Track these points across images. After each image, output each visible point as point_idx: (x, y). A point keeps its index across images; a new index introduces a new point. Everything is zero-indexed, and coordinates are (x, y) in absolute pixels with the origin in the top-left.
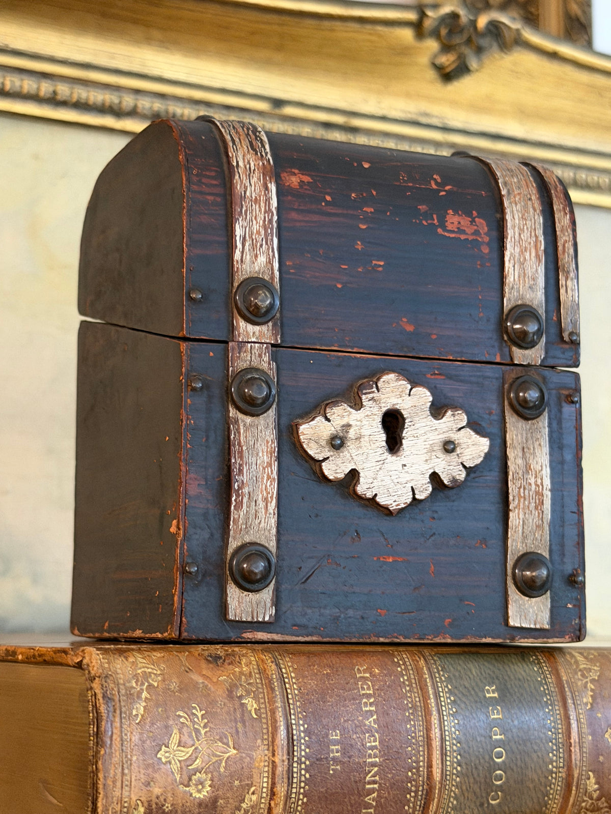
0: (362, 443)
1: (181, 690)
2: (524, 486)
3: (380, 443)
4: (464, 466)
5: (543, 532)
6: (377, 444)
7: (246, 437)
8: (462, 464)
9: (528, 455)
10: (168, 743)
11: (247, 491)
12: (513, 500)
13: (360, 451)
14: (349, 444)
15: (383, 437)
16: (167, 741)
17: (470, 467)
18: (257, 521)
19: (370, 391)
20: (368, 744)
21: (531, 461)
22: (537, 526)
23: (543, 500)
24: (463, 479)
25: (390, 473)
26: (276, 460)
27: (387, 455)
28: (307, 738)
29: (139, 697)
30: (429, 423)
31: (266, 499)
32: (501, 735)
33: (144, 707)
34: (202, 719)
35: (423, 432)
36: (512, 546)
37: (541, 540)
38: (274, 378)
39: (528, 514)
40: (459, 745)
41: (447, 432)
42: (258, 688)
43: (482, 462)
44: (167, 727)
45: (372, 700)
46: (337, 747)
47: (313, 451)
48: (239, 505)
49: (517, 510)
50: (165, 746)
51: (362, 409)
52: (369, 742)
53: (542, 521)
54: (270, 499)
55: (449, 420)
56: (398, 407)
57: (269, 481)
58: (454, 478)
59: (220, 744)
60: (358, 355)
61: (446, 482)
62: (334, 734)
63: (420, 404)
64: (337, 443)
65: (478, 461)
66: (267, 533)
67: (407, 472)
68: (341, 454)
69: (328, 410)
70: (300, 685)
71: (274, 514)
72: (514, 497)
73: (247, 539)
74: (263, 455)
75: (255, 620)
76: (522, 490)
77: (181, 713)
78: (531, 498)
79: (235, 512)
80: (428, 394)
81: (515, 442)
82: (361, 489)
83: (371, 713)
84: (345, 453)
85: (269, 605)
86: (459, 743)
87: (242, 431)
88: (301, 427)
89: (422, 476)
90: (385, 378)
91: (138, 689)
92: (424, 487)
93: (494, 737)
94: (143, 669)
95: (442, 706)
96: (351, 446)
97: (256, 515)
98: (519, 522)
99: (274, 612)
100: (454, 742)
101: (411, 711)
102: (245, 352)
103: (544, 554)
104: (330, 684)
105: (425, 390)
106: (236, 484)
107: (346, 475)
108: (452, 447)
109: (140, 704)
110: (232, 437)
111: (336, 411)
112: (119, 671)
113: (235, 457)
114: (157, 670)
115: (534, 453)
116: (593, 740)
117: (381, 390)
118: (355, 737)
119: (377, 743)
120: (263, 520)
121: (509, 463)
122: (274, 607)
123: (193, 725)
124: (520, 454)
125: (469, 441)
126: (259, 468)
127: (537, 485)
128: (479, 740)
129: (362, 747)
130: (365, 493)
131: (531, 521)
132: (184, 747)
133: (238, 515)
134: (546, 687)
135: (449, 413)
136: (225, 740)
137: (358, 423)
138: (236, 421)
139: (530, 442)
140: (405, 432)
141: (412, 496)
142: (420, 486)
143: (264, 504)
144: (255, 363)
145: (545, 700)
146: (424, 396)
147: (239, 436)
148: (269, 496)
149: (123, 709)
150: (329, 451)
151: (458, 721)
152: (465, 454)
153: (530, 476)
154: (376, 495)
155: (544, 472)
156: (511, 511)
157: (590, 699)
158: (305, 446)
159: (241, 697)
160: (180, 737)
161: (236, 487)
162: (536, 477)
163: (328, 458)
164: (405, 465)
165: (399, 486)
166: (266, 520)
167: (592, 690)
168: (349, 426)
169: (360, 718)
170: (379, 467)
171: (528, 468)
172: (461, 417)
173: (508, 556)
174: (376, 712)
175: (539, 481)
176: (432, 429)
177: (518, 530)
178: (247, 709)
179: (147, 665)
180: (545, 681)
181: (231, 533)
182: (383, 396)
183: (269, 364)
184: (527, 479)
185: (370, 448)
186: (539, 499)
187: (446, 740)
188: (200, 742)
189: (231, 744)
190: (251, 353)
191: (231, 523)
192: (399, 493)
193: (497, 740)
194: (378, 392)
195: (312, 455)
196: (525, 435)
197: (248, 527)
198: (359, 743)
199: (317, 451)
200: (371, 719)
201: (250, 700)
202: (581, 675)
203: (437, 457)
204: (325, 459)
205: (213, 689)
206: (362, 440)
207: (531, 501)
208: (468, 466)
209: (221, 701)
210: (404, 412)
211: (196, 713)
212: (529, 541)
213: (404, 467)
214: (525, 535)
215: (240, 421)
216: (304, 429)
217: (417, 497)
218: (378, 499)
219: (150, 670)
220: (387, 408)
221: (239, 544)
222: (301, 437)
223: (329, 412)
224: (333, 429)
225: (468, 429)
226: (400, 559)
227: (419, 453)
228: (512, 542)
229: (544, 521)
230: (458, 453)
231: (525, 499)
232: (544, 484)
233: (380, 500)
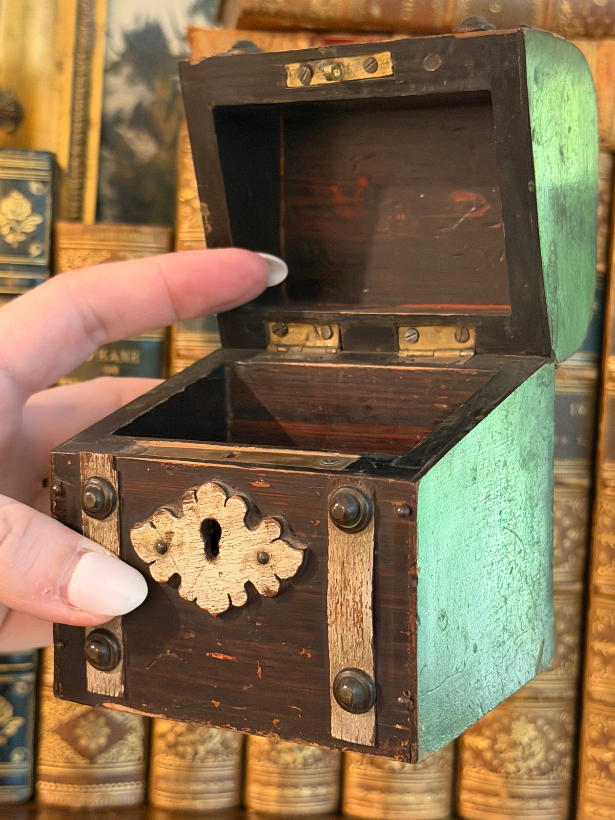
0: (184, 549)
2: (341, 601)
3: (199, 551)
4: (278, 578)
5: (364, 649)
6: (197, 552)
8: (275, 575)
9: (347, 570)
12: (331, 615)
13: (182, 557)
14: (172, 550)
15: (202, 545)
17: (284, 579)
19: (189, 501)
21: (350, 577)
22: (358, 644)
23: (362, 618)
24: (277, 591)
25: (209, 580)
27: (205, 562)
30: (243, 534)
35: (238, 542)
36: (333, 659)
37: (363, 658)
38: (116, 486)
39: (347, 630)
41: (261, 543)
43: (296, 575)
47: (142, 554)
49: (334, 626)
51: (183, 518)
53: (363, 639)
55: (262, 531)
56: (214, 517)
58: (268, 589)
61: (260, 592)
63: (236, 514)
64: (163, 549)
65: (292, 574)
67: (223, 580)
68: (166, 559)
72: (331, 611)
75: (108, 695)
76: (339, 605)
78: (349, 614)
80: (243, 505)
81: (335, 555)
82: (183, 591)
84: (168, 558)
85: (118, 683)
87: (91, 531)
88: (132, 532)
89: (238, 584)
90: (203, 488)
92: (239, 595)
96: (173, 551)
98: (338, 638)
99: (123, 690)
102: (92, 461)
103: (367, 672)
105: (239, 501)
107: (170, 579)
108: (266, 558)
111: (160, 519)
115: (354, 568)
117: (199, 500)
121: (329, 576)
122: (123, 686)
124: (339, 569)
125: (283, 553)
127: (354, 602)
130: (186, 596)
131: (349, 637)
135: (263, 524)
137: (180, 531)
138: (87, 523)
139: (351, 556)
140: (221, 541)
141: (228, 603)
142: (235, 594)
144: (100, 472)
146: (238, 507)
150: (155, 555)
152: (280, 566)
153: (348, 592)
154: (196, 599)
155: (364, 589)
156: (329, 625)
158: (136, 550)
162: (354, 594)
163: (154, 562)
164: (221, 573)
165: (216, 592)
168: (172, 533)
170: (198, 573)
171: (346, 583)
172: (274, 529)
173: (330, 669)
175: (358, 599)
176: (247, 539)
177: (338, 645)
182: (201, 506)
183: (111, 472)
184: (344, 595)
185: (190, 555)
186: (358, 617)
190: (97, 463)
192: (217, 599)
194: (197, 502)
195: (142, 558)
196: (346, 549)
199: (145, 555)
203: (252, 567)
204: (151, 563)
206: (184, 547)
207: (349, 617)
208: (281, 578)
210: (220, 522)
212: (350, 656)
213: (221, 575)
214: (344, 650)
215: (90, 523)
216: (134, 534)
217: (234, 603)
218: (198, 603)
220: (204, 518)
222: (132, 541)
223: (155, 519)
224: (159, 536)
225: (281, 541)
226: (230, 658)
227: (234, 562)
228: (332, 656)
229: (365, 639)
230: (272, 564)
231: (342, 615)
232: (363, 601)
233: (201, 604)
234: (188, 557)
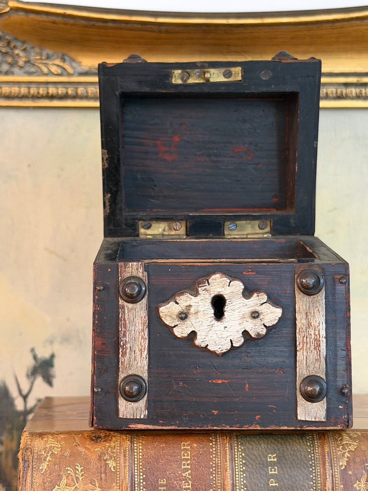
0: (199, 315)
1: (70, 457)
2: (306, 336)
3: (210, 315)
4: (265, 326)
5: (320, 363)
6: (208, 316)
7: (129, 316)
8: (264, 324)
9: (309, 317)
10: (60, 484)
11: (129, 346)
12: (299, 344)
13: (198, 320)
14: (190, 317)
15: (212, 311)
16: (59, 483)
17: (269, 326)
18: (136, 363)
19: (204, 285)
20: (184, 487)
21: (311, 320)
22: (316, 360)
23: (320, 344)
24: (264, 334)
25: (217, 332)
26: (147, 328)
27: (215, 322)
28: (144, 483)
29: (45, 460)
30: (241, 302)
31: (141, 350)
32: (275, 483)
33: (47, 465)
34: (81, 472)
35: (238, 307)
36: (300, 372)
37: (319, 368)
38: (146, 281)
39: (310, 352)
40: (245, 489)
41: (254, 306)
42: (117, 455)
43: (277, 323)
44: (59, 476)
45: (189, 462)
46: (163, 488)
47: (168, 321)
48: (124, 354)
49: (302, 351)
50: (58, 486)
51: (199, 296)
52: (184, 486)
53: (320, 356)
54: (143, 350)
55: (255, 299)
56: (221, 293)
57: (142, 340)
58: (258, 333)
59: (91, 485)
60: (199, 264)
61: (253, 336)
62: (162, 481)
63: (236, 290)
64: (183, 316)
65: (274, 322)
66: (142, 369)
67: (228, 331)
68: (186, 323)
69: (177, 298)
70: (143, 453)
71: (146, 358)
72: (300, 342)
73: (130, 373)
74: (139, 325)
75: (135, 418)
76: (305, 338)
77: (69, 468)
78: (311, 343)
79: (122, 358)
80: (241, 284)
81: (301, 309)
82: (198, 342)
83: (187, 470)
84: (188, 322)
85: (143, 409)
86: (246, 487)
87: (126, 312)
88: (160, 308)
89: (237, 333)
90: (213, 277)
91: (45, 455)
92: (238, 339)
93: (271, 485)
94: (51, 445)
95: (235, 466)
96: (192, 318)
97: (135, 359)
98: (304, 358)
99: (147, 413)
100: (242, 487)
101: (214, 469)
102: (128, 268)
103: (322, 376)
104: (163, 453)
105: (239, 282)
106: (122, 342)
107: (189, 335)
108: (257, 315)
109: (45, 463)
110: (120, 316)
111: (182, 298)
112: (35, 446)
113: (121, 327)
114: (58, 445)
115: (314, 316)
116: (344, 488)
117: (211, 284)
118: (175, 483)
119: (190, 487)
120: (139, 362)
121: (297, 322)
122: (147, 411)
123: (75, 475)
124: (305, 317)
125: (269, 311)
126: (137, 333)
127: (315, 335)
128: (259, 485)
129: (180, 488)
130: (200, 344)
131: (311, 357)
132: (68, 486)
133: (124, 360)
134: (313, 455)
135: (255, 295)
136: (94, 483)
137: (196, 304)
138: (123, 307)
139: (312, 309)
140: (226, 307)
141: (231, 345)
142: (235, 339)
143: (140, 352)
144: (134, 274)
145: (311, 463)
146: (238, 286)
147: (125, 315)
148: (143, 348)
149: (34, 466)
150: (178, 321)
151: (246, 475)
152: (266, 319)
153: (311, 330)
154: (207, 345)
155: (321, 327)
156: (298, 351)
157: (346, 463)
158: (163, 319)
159: (106, 460)
160: (67, 481)
161: (122, 344)
162: (315, 330)
163: (177, 325)
165: (222, 339)
166: (141, 362)
167: (348, 457)
168: (190, 306)
169: (180, 472)
170: (209, 329)
171: (309, 325)
172: (263, 297)
173: (297, 378)
174: (190, 469)
175: (317, 333)
176: (244, 305)
177: (303, 363)
178: (109, 466)
179: (54, 442)
180: (314, 452)
181: (120, 369)
182: (212, 288)
183: (143, 273)
184: (308, 332)
185: (204, 318)
186: (317, 344)
187: (236, 486)
188: (78, 484)
189: (97, 485)
190: (132, 268)
191: (120, 364)
192: (222, 343)
193: (272, 486)
194: (209, 285)
195: (168, 324)
196: (308, 305)
197: (130, 366)
198: (178, 486)
199: (170, 322)
200: (187, 473)
201: (111, 461)
202: (342, 448)
203: (247, 321)
204: (175, 326)
205: (90, 455)
206: (199, 314)
207: (312, 345)
208: (267, 326)
209: (94, 462)
210: (225, 296)
211: (78, 468)
212: (311, 369)
213: (225, 328)
214: (308, 365)
215: (125, 307)
216: (162, 309)
217: (234, 345)
218: (208, 347)
219: (54, 445)
220: (214, 294)
221: (125, 375)
222: (161, 314)
223: (178, 299)
224: (181, 309)
225: (267, 304)
226: (226, 381)
227: (235, 320)
228: (299, 370)
229: (321, 357)
230: (261, 318)
231: (307, 344)
232: (320, 334)
233: (210, 348)
234: (202, 320)
